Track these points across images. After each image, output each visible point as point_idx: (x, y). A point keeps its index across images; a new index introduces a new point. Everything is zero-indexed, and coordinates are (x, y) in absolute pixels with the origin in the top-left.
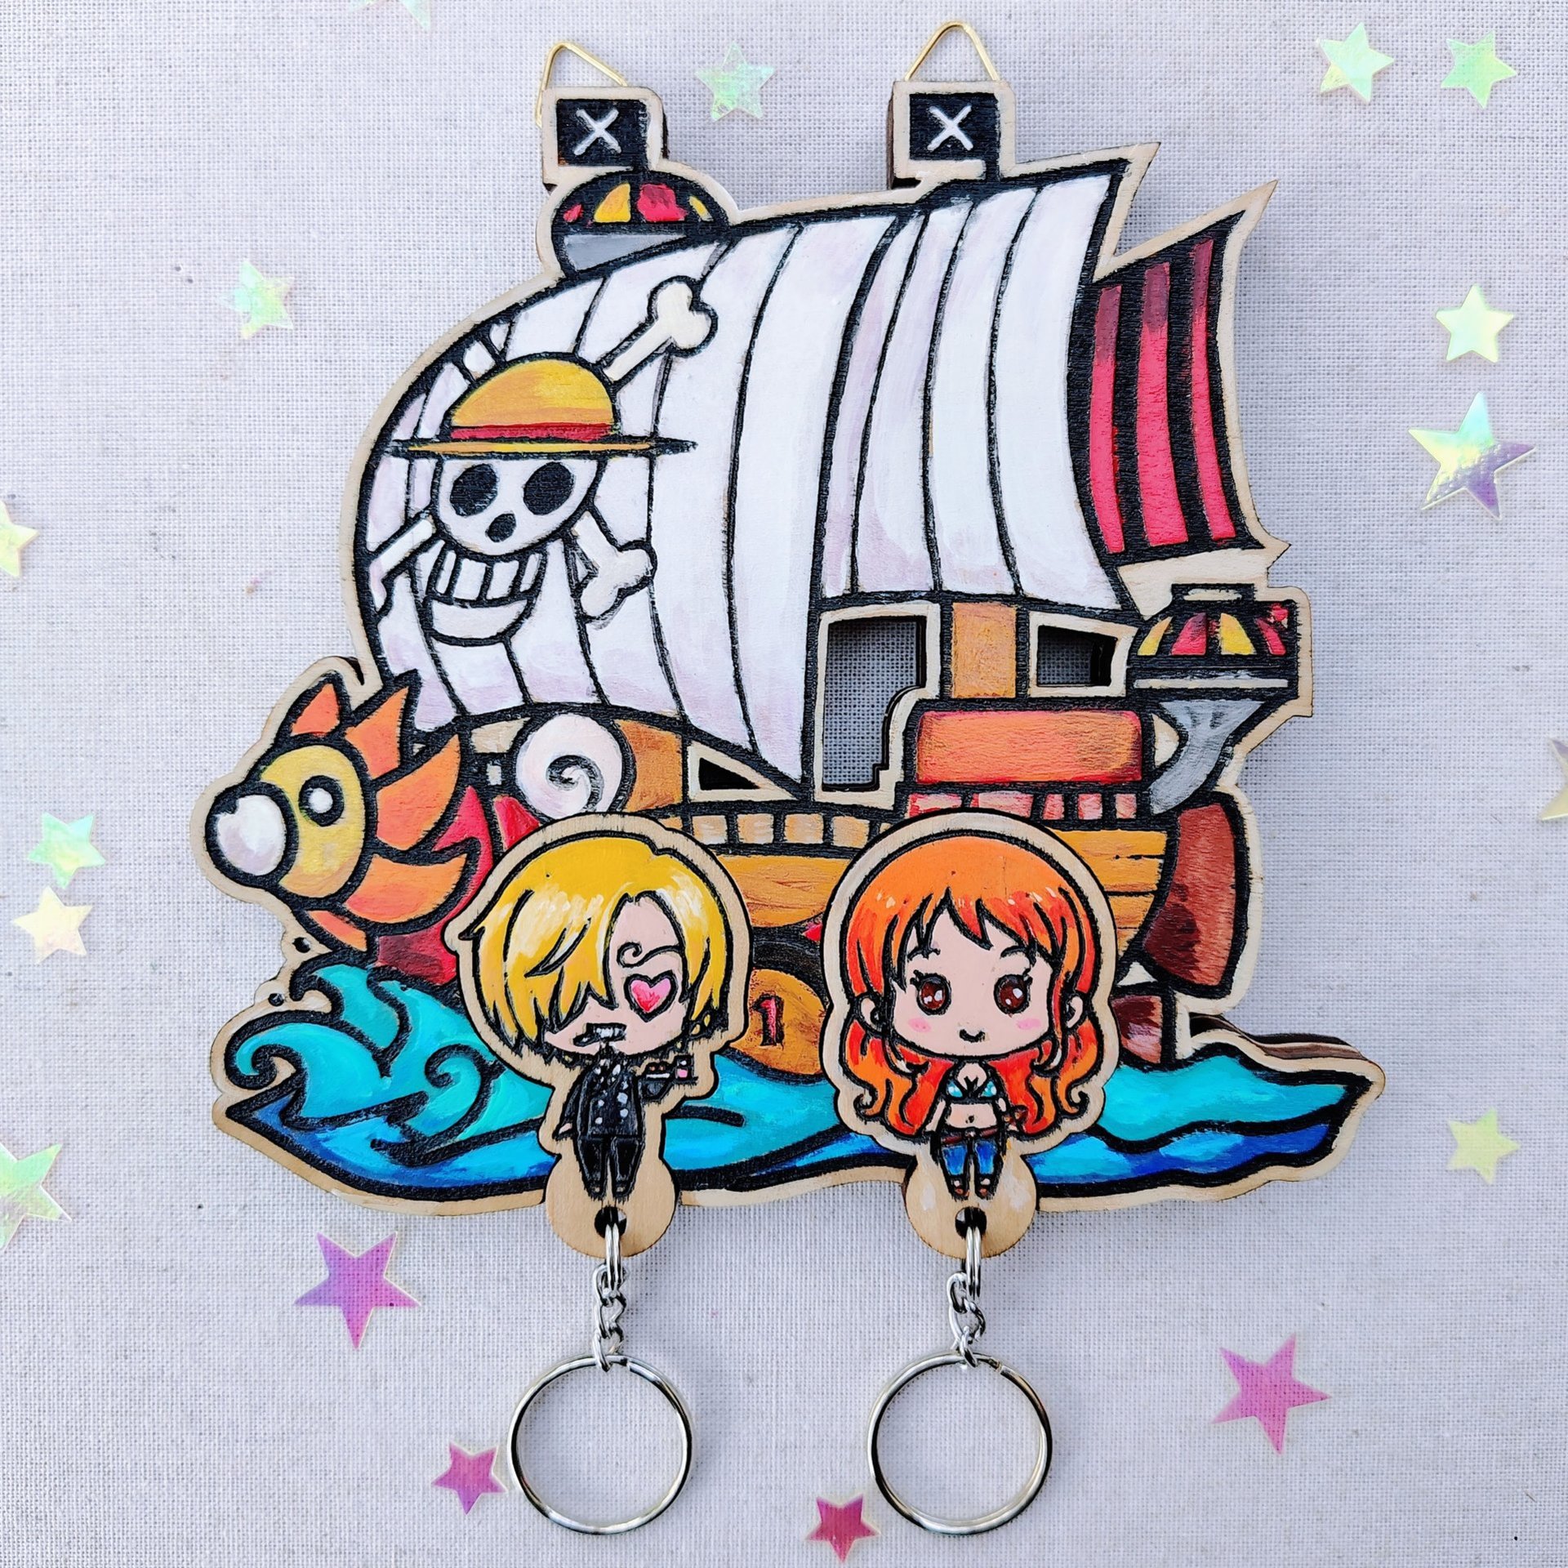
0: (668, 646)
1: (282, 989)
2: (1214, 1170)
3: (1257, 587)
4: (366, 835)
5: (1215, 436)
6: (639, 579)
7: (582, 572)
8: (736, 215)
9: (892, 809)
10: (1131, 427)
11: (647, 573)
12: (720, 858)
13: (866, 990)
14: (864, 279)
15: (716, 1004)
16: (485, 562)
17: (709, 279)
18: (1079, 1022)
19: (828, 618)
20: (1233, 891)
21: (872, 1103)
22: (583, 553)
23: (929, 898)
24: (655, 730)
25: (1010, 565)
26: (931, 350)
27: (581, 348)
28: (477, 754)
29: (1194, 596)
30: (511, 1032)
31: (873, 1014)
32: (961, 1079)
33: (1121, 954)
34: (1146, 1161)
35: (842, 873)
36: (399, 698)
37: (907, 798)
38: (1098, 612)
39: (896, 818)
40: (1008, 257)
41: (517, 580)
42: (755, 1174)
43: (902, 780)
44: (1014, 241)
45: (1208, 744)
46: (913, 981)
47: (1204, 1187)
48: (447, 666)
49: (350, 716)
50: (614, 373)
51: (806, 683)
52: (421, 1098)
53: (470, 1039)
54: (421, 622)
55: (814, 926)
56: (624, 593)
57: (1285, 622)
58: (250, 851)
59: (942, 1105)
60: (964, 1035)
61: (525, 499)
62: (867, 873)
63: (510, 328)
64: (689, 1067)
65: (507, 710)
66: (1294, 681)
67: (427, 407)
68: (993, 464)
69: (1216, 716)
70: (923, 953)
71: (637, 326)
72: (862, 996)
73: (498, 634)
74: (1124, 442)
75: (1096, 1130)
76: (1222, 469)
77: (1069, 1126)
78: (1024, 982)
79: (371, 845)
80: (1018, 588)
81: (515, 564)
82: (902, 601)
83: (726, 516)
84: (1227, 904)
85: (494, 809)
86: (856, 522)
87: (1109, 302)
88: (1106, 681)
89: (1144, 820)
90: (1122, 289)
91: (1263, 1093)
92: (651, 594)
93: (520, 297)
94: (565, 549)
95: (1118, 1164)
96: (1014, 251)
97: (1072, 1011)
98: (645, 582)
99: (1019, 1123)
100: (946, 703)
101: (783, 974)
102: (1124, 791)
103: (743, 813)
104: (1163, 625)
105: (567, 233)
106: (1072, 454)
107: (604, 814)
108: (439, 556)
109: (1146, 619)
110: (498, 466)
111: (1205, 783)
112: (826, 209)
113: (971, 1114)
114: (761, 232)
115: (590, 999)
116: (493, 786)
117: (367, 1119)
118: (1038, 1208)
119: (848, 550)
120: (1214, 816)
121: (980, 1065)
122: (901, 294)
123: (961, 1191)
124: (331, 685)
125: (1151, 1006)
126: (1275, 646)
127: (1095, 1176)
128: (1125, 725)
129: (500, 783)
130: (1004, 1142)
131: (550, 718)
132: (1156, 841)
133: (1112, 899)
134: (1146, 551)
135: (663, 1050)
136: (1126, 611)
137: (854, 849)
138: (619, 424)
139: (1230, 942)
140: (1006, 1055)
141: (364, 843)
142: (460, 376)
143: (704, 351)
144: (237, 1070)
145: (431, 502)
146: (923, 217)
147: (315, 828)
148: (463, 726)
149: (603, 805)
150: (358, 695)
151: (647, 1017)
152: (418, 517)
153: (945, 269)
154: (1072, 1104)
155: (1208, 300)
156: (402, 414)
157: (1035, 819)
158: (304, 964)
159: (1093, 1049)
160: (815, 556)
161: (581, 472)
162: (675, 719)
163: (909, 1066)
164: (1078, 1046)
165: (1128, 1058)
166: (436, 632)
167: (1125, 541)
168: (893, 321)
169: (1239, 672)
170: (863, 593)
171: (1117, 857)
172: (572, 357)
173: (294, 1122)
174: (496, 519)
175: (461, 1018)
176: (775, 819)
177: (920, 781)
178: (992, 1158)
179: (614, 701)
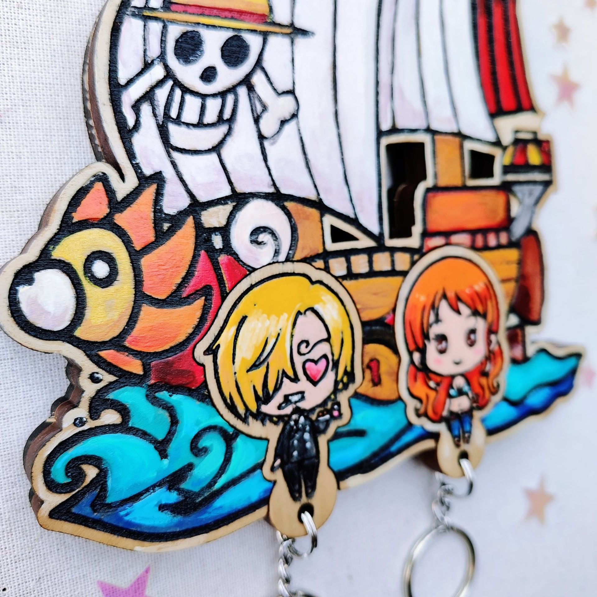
0: (309, 156)
1: (84, 413)
3: (538, 132)
4: (136, 291)
7: (259, 108)
9: (419, 247)
12: (345, 283)
13: (415, 347)
15: (349, 369)
21: (421, 407)
23: (437, 293)
24: (307, 208)
28: (205, 228)
30: (241, 410)
31: (419, 360)
33: (507, 310)
34: (521, 409)
35: (399, 285)
36: (150, 192)
37: (425, 240)
39: (421, 252)
41: (221, 112)
42: (373, 461)
43: (422, 231)
45: (528, 207)
46: (433, 338)
48: (182, 168)
49: (117, 206)
52: (190, 467)
53: (217, 421)
55: (390, 316)
56: (283, 122)
57: (547, 150)
58: (49, 313)
60: (454, 362)
64: (339, 410)
66: (551, 176)
69: (530, 194)
70: (436, 323)
72: (414, 350)
75: (504, 399)
77: (494, 399)
78: (474, 331)
79: (140, 297)
80: (459, 129)
81: (219, 101)
82: (414, 134)
84: (538, 282)
85: (220, 265)
86: (392, 89)
88: (492, 177)
89: (510, 244)
92: (298, 124)
97: (492, 342)
98: (294, 116)
99: (477, 402)
100: (437, 189)
101: (379, 345)
102: (503, 230)
103: (353, 256)
104: (511, 149)
107: (283, 262)
108: (170, 92)
109: (504, 146)
111: (528, 226)
113: (459, 404)
115: (285, 380)
116: (217, 249)
117: (154, 492)
118: (485, 442)
120: (532, 242)
121: (463, 378)
123: (458, 443)
124: (100, 183)
125: (518, 335)
129: (222, 247)
130: (473, 414)
131: (248, 202)
135: (325, 403)
136: (498, 143)
137: (403, 271)
138: (272, 15)
139: (539, 299)
141: (135, 297)
144: (54, 480)
145: (161, 53)
147: (98, 289)
148: (195, 210)
149: (282, 257)
150: (121, 190)
151: (315, 383)
154: (494, 388)
157: (473, 247)
158: (98, 391)
160: (376, 107)
162: (316, 201)
163: (435, 384)
167: (496, 108)
169: (536, 173)
170: (399, 128)
171: (501, 264)
173: (101, 508)
175: (210, 408)
176: (369, 258)
177: (430, 231)
179: (283, 191)
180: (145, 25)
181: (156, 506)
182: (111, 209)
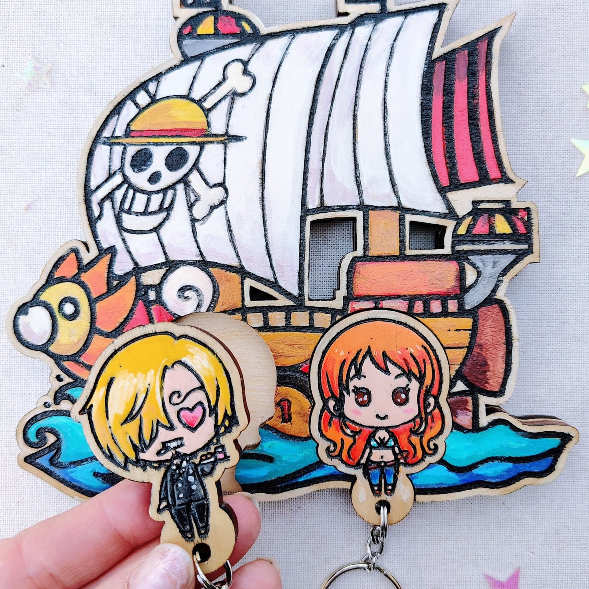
0: (234, 233)
1: (50, 400)
2: (499, 480)
3: (512, 201)
4: (91, 325)
5: (491, 131)
6: (220, 201)
7: (193, 198)
8: (264, 30)
9: (342, 309)
10: (451, 127)
11: (224, 198)
13: (331, 396)
14: (324, 60)
15: (229, 413)
16: (147, 194)
17: (252, 60)
18: (433, 410)
19: (310, 219)
20: (505, 346)
21: (335, 450)
22: (194, 189)
23: (361, 350)
24: (228, 273)
25: (395, 193)
26: (357, 92)
27: (192, 93)
28: (144, 285)
29: (483, 206)
30: (120, 459)
31: (334, 407)
32: (377, 438)
33: (452, 377)
34: (466, 476)
35: (318, 340)
36: (106, 259)
37: (349, 303)
38: (438, 214)
39: (344, 313)
40: (392, 49)
41: (162, 202)
42: (279, 486)
43: (346, 295)
44: (395, 41)
45: (491, 276)
46: (353, 390)
47: (495, 488)
48: (129, 244)
49: (82, 268)
50: (207, 104)
51: (300, 250)
54: (117, 223)
55: (305, 365)
56: (213, 208)
57: (526, 218)
58: (35, 333)
59: (368, 451)
60: (378, 416)
61: (166, 164)
62: (331, 339)
63: (158, 84)
65: (158, 264)
66: (531, 246)
67: (119, 121)
68: (387, 145)
69: (495, 263)
70: (357, 378)
71: (218, 83)
72: (329, 398)
73: (154, 228)
74: (448, 134)
75: (442, 462)
76: (494, 146)
77: (429, 460)
78: (406, 391)
79: (93, 330)
80: (399, 203)
81: (161, 195)
82: (345, 210)
83: (261, 171)
84: (502, 352)
85: (152, 311)
86: (322, 173)
87: (440, 68)
88: (442, 247)
89: (462, 312)
90: (446, 63)
91: (522, 443)
92: (226, 208)
93: (162, 69)
94: (185, 188)
95: (453, 478)
96: (395, 46)
97: (429, 404)
98: (223, 202)
99: (405, 459)
100: (366, 258)
101: (291, 389)
102: (452, 299)
103: (271, 312)
104: (469, 220)
105: (184, 39)
106: (424, 140)
108: (125, 192)
109: (460, 217)
110: (153, 149)
111: (490, 294)
112: (306, 27)
113: (382, 455)
114: (276, 38)
115: (161, 429)
116: (152, 301)
117: (91, 462)
118: (415, 500)
119: (319, 187)
120: (495, 310)
121: (386, 431)
122: (342, 66)
123: (378, 492)
124: (74, 253)
125: (467, 401)
126: (521, 229)
127: (442, 484)
128: (452, 267)
129: (155, 299)
130: (398, 468)
131: (178, 268)
132: (467, 322)
133: (447, 350)
134: (460, 185)
136: (451, 213)
137: (324, 328)
138: (210, 128)
139: (504, 370)
140: (399, 426)
141: (90, 329)
142: (134, 106)
143: (251, 95)
144: (29, 439)
145: (121, 166)
146: (352, 30)
147: (67, 322)
148: (137, 272)
149: (204, 309)
150: (86, 258)
152: (115, 173)
153: (363, 54)
154: (430, 449)
155: (486, 67)
156: (107, 125)
157: (410, 313)
158: (61, 387)
159: (440, 423)
160: (303, 189)
161: (192, 151)
162: (238, 267)
163: (352, 432)
164: (433, 421)
165: (456, 426)
166: (124, 228)
167: (450, 180)
168: (338, 79)
169: (505, 242)
170: (326, 206)
171: (449, 330)
172: (187, 97)
173: (56, 464)
174: (153, 174)
176: (286, 314)
177: (355, 295)
178: (392, 476)
179: (208, 259)
180: (111, 149)
181: (91, 472)
182: (79, 270)
